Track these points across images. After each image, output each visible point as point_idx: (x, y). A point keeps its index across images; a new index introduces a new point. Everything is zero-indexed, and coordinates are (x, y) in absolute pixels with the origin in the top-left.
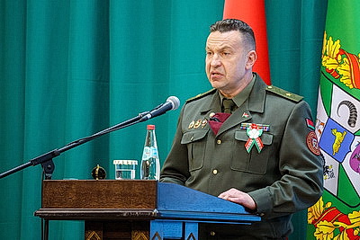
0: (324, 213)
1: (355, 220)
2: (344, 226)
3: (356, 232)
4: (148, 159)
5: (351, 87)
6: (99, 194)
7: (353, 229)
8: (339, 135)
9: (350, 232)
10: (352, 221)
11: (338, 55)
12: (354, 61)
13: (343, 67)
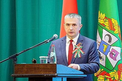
0: (101, 72)
1: (112, 75)
2: (108, 77)
3: (112, 79)
4: (52, 56)
5: (109, 29)
8: (105, 46)
9: (110, 79)
10: (111, 75)
11: (104, 19)
12: (110, 20)
13: (106, 23)
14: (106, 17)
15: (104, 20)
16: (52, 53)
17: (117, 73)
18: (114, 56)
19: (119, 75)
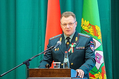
1: (97, 76)
2: (93, 78)
4: (66, 62)
5: (93, 35)
11: (88, 25)
12: (94, 27)
13: (90, 29)
14: (90, 24)
15: (88, 27)
16: (66, 58)
17: (101, 75)
18: (98, 59)
19: (103, 76)
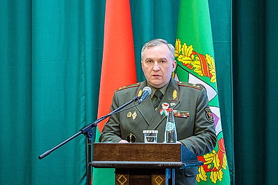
1: (208, 159)
3: (209, 167)
4: (170, 130)
5: (202, 75)
6: (137, 152)
7: (207, 165)
11: (191, 55)
12: (203, 59)
13: (195, 62)
14: (194, 53)
15: (190, 57)
16: (170, 123)
17: (217, 156)
19: (221, 158)
